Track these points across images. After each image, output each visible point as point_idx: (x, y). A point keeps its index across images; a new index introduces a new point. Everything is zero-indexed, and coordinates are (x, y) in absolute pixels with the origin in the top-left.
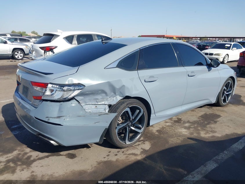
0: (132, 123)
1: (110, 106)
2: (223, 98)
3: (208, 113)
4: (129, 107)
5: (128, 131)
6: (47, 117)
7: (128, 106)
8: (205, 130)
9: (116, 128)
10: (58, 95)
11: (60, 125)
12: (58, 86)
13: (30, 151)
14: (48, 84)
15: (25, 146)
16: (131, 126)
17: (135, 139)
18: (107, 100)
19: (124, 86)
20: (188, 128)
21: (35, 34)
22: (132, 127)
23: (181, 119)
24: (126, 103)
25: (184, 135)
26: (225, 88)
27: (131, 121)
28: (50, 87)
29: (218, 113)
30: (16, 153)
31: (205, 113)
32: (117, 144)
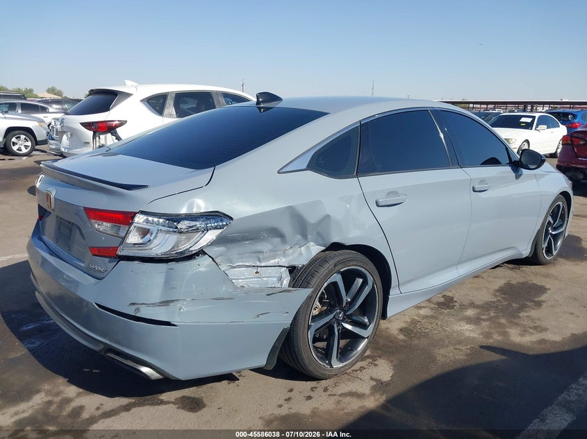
0: (345, 312)
1: (292, 270)
2: (546, 245)
3: (514, 282)
4: (339, 272)
5: (337, 333)
6: (133, 304)
7: (337, 268)
8: (517, 324)
9: (309, 327)
10: (162, 244)
11: (168, 324)
12: (161, 220)
13: (79, 395)
14: (134, 214)
15: (61, 381)
16: (343, 320)
17: (351, 353)
18: (284, 255)
19: (327, 217)
20: (476, 321)
21: (55, 94)
22: (347, 322)
23: (452, 298)
24: (332, 262)
25: (468, 340)
26: (550, 219)
27: (342, 309)
28: (141, 221)
29: (538, 281)
30: (40, 402)
31: (506, 282)
32: (312, 369)
